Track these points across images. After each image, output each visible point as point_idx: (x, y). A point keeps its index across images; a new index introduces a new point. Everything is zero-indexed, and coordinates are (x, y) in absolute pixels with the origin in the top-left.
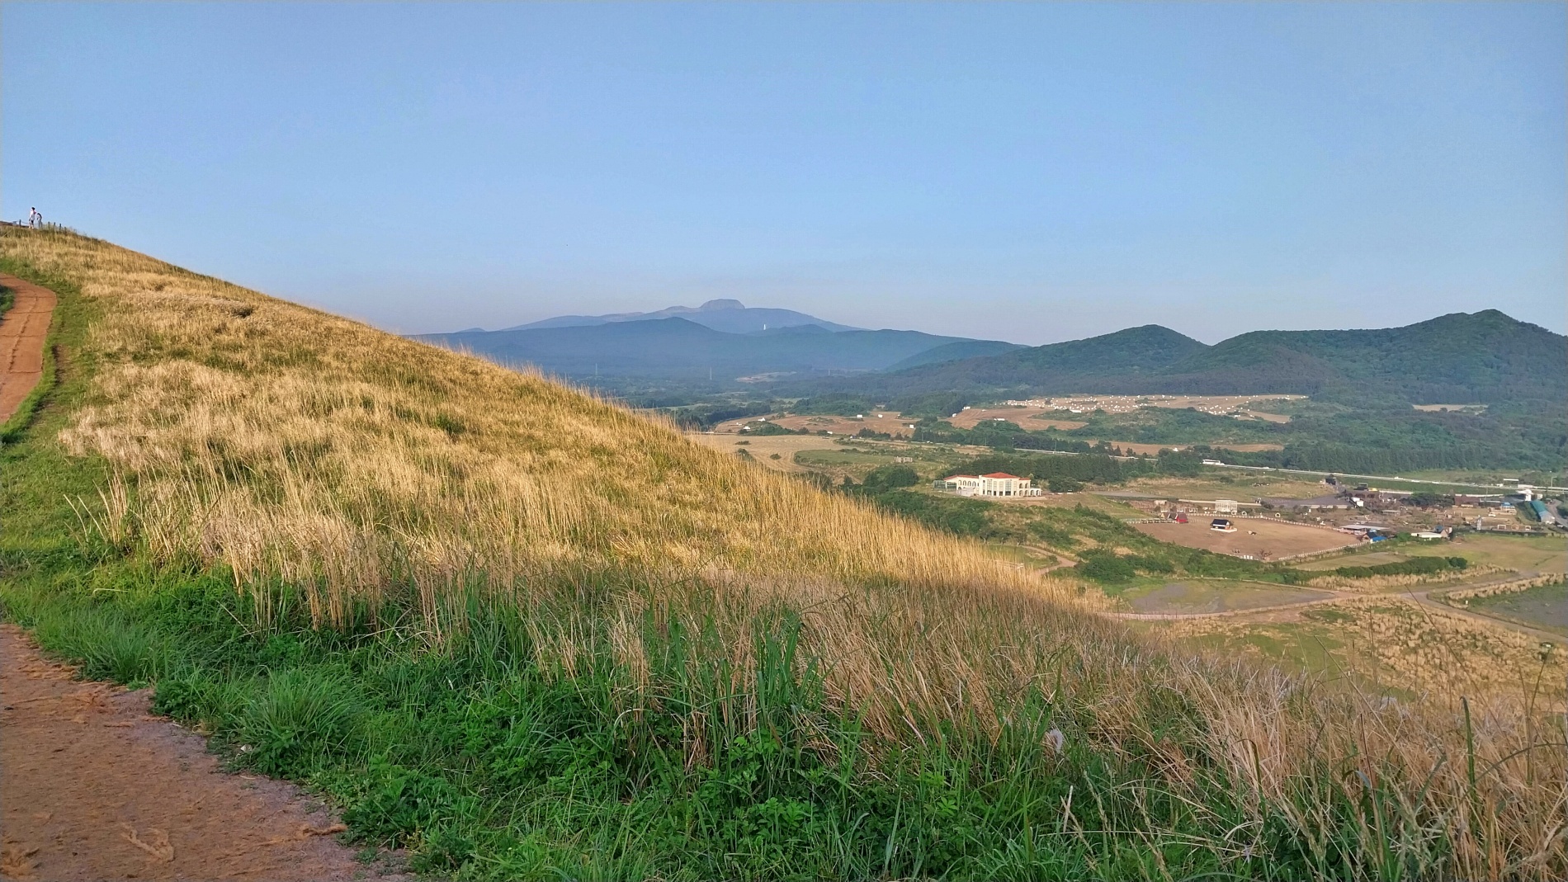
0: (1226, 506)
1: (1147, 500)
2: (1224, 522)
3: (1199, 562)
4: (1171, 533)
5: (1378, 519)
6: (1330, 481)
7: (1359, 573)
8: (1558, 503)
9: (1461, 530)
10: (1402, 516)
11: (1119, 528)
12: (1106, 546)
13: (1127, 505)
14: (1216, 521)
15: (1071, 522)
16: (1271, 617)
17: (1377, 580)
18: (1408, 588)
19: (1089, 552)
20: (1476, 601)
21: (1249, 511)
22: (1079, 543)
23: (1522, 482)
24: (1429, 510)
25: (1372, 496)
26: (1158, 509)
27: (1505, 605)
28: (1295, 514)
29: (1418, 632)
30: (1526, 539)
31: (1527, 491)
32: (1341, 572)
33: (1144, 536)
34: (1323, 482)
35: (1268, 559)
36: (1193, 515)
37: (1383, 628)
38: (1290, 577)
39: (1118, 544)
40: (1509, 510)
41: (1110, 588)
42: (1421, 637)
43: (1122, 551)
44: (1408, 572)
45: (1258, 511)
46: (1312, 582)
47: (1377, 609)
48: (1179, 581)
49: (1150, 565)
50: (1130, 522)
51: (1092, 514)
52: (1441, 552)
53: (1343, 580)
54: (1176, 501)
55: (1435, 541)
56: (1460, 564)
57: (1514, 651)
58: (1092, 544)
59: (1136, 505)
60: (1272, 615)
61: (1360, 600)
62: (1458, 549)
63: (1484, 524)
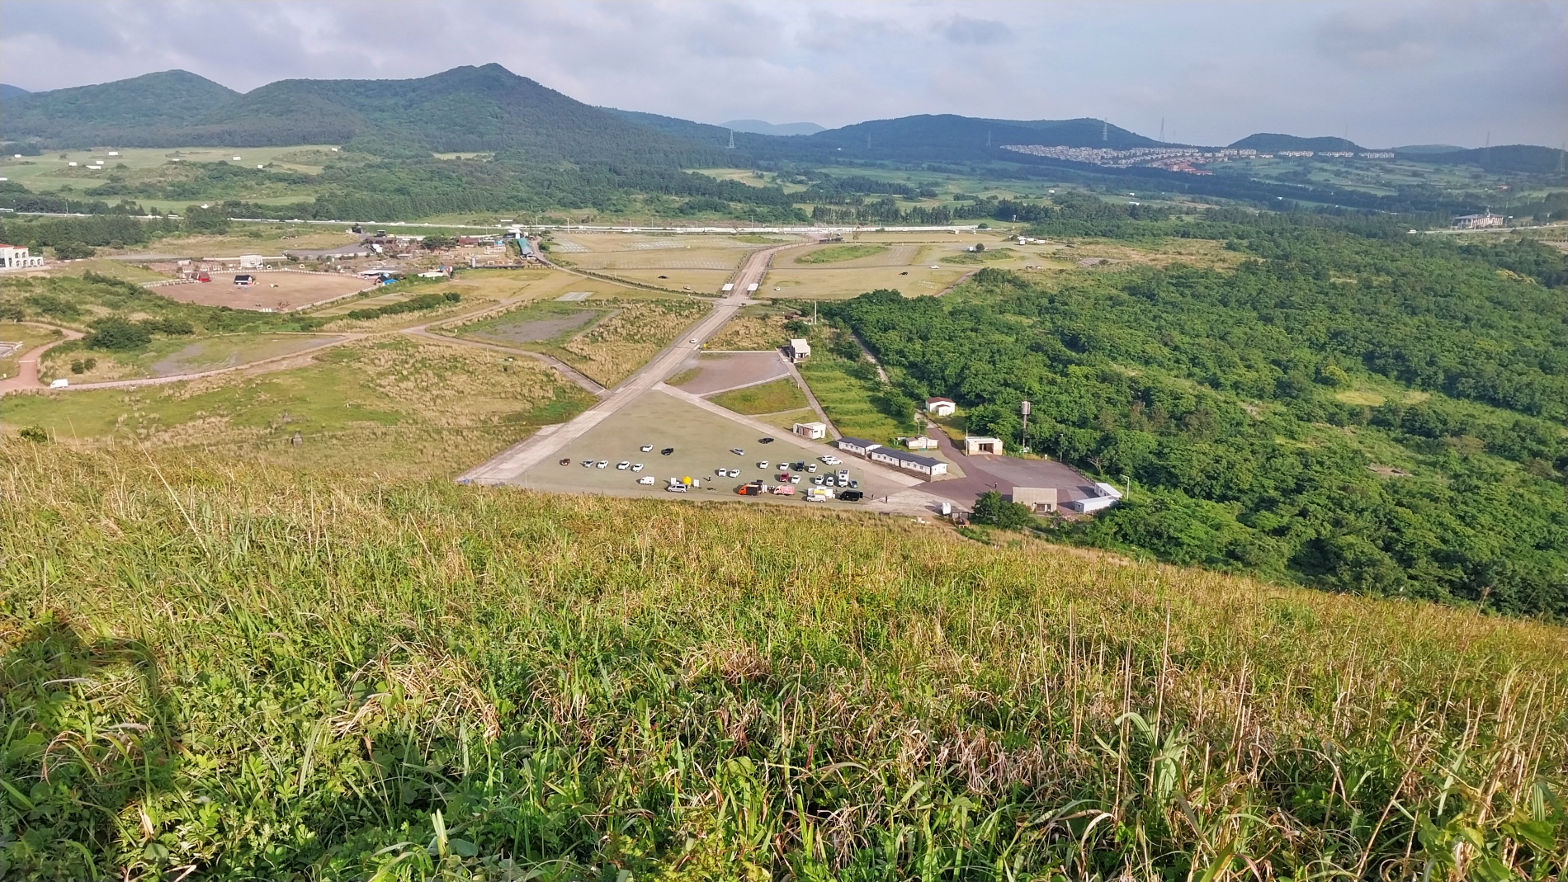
0: (250, 260)
1: (169, 261)
2: (246, 278)
3: (222, 320)
4: (198, 294)
5: (393, 263)
6: (356, 230)
7: (368, 315)
8: (540, 239)
9: (460, 268)
10: (416, 258)
11: (134, 291)
12: (119, 314)
13: (147, 268)
14: (238, 278)
15: (80, 291)
16: (284, 365)
17: (385, 319)
18: (411, 324)
19: (99, 322)
20: (464, 329)
21: (275, 264)
22: (90, 312)
23: (516, 222)
24: (436, 252)
25: (390, 242)
26: (180, 269)
28: (321, 264)
29: (411, 361)
30: (510, 272)
31: (516, 229)
32: (353, 315)
33: (162, 298)
34: (351, 231)
35: (286, 310)
36: (217, 275)
37: (383, 361)
38: (306, 324)
39: (134, 311)
40: (501, 247)
41: (123, 356)
42: (413, 365)
43: (137, 317)
44: (411, 310)
45: (283, 264)
46: (326, 327)
47: (382, 346)
48: (199, 344)
49: (168, 328)
50: (147, 286)
51: (103, 280)
52: (439, 290)
53: (355, 322)
54: (201, 260)
55: (438, 280)
56: (454, 298)
58: (104, 312)
59: (156, 268)
60: (285, 363)
61: (367, 339)
62: (458, 284)
63: (477, 262)
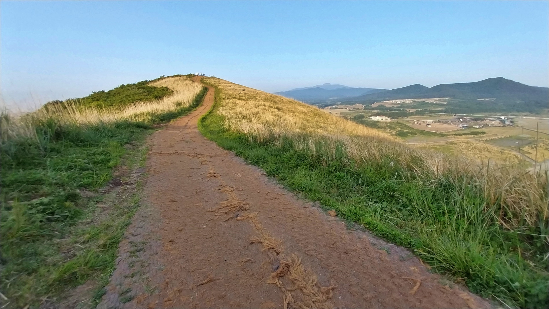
0: (430, 121)
1: (412, 120)
2: (429, 125)
3: (423, 133)
4: (417, 127)
5: (465, 124)
6: (455, 116)
7: (459, 135)
8: (510, 120)
9: (485, 126)
10: (471, 123)
11: (406, 126)
12: (402, 130)
13: (408, 121)
14: (427, 124)
15: (395, 125)
16: (438, 144)
17: (464, 136)
18: (471, 138)
19: (399, 131)
20: (487, 141)
21: (435, 122)
22: (397, 129)
23: (502, 115)
24: (478, 122)
25: (465, 119)
26: (414, 122)
27: (494, 142)
28: (446, 123)
29: (472, 147)
30: (501, 128)
31: (503, 117)
32: (456, 135)
33: (411, 127)
34: (453, 116)
35: (438, 132)
36: (422, 123)
37: (464, 146)
38: (443, 135)
39: (405, 129)
40: (498, 121)
41: (403, 138)
42: (472, 148)
43: (406, 131)
44: (471, 135)
45: (437, 122)
46: (448, 136)
47: (463, 142)
48: (417, 137)
49: (412, 133)
50: (408, 125)
51: (400, 123)
52: (480, 130)
53: (456, 136)
54: (419, 120)
55: (479, 128)
56: (484, 133)
57: (494, 151)
58: (399, 129)
59: (410, 121)
60: (438, 143)
61: (459, 140)
62: (484, 130)
63: (491, 124)
